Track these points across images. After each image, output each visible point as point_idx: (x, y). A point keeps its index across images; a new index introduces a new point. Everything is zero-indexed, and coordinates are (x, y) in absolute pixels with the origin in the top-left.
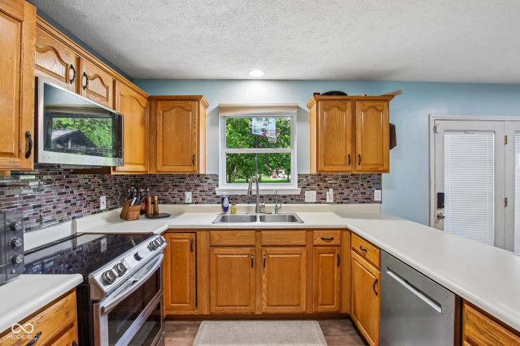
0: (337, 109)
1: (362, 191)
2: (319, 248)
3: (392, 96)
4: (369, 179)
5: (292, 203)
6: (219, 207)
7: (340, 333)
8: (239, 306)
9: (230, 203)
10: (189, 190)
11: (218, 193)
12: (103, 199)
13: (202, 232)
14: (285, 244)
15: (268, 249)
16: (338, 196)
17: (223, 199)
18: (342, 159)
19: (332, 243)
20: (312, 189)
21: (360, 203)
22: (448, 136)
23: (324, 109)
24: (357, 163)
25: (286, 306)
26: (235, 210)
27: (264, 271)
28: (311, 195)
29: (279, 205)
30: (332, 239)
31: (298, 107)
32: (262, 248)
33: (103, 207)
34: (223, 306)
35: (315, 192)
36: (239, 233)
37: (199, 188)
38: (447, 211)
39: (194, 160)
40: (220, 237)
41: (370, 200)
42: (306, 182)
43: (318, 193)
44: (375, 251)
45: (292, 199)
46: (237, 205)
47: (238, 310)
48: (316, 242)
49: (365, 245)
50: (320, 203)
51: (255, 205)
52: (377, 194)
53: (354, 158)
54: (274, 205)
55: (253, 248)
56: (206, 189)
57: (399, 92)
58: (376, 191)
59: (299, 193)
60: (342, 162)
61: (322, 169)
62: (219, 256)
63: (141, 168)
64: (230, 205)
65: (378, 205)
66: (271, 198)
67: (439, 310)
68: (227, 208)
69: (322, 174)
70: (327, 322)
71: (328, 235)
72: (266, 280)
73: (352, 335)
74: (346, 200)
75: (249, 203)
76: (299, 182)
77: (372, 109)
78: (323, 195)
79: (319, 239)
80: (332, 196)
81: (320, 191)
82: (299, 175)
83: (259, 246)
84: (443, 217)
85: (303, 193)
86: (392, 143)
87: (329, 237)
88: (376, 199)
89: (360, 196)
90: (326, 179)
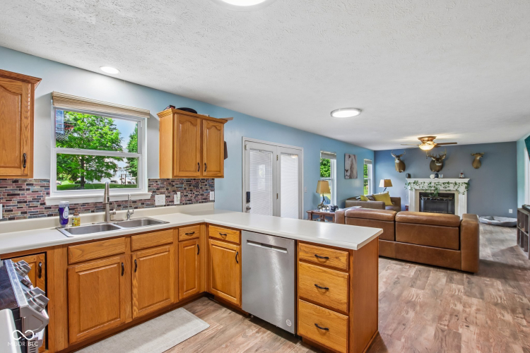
0: (189, 124)
1: (201, 193)
2: (184, 242)
3: (226, 120)
4: (206, 183)
5: (143, 208)
6: (56, 220)
7: (204, 308)
8: (108, 322)
9: (71, 214)
11: (48, 204)
13: (56, 250)
14: (155, 244)
15: (139, 253)
16: (183, 198)
17: (61, 210)
18: (193, 167)
19: (194, 236)
20: (161, 193)
22: (252, 153)
23: (180, 122)
24: (204, 169)
25: (157, 303)
26: (79, 220)
27: (135, 276)
28: (160, 199)
29: (131, 211)
30: (194, 233)
31: (149, 114)
32: (133, 253)
34: (88, 329)
35: (164, 196)
36: (107, 243)
37: (16, 199)
38: (251, 205)
39: (24, 161)
40: (83, 251)
41: (206, 200)
42: (155, 186)
43: (166, 197)
44: (235, 233)
45: (143, 204)
46: (80, 215)
47: (107, 327)
48: (181, 238)
49: (225, 231)
50: (168, 205)
51: (104, 213)
52: (211, 195)
53: (201, 166)
54: (127, 211)
55: (122, 256)
56: (29, 198)
57: (231, 119)
58: (211, 193)
59: (149, 197)
60: (193, 169)
61: (178, 174)
62: (80, 274)
64: (71, 216)
65: (212, 203)
66: (121, 205)
67: (285, 252)
68: (67, 220)
70: (190, 305)
71: (190, 230)
72: (137, 284)
73: (212, 305)
74: (190, 202)
75: (93, 212)
76: (149, 186)
77: (214, 128)
78: (170, 200)
79: (184, 235)
80: (179, 198)
81: (169, 195)
82: (149, 180)
83: (129, 252)
84: (250, 209)
85: (153, 197)
86: (226, 156)
87: (191, 231)
88: (211, 199)
89: (200, 197)
90: (174, 184)
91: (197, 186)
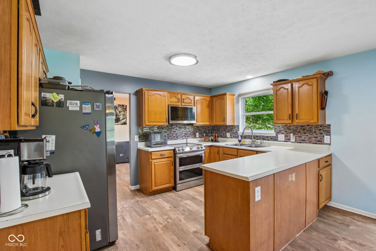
0: (283, 89)
1: (315, 136)
4: (321, 128)
5: (272, 141)
10: (228, 132)
12: (197, 134)
16: (298, 138)
20: (282, 134)
21: (313, 143)
23: (277, 90)
24: (295, 118)
28: (281, 137)
33: (197, 136)
35: (284, 135)
37: (232, 132)
39: (224, 120)
41: (321, 142)
42: (279, 130)
45: (271, 138)
50: (286, 141)
52: (327, 139)
55: (236, 157)
56: (235, 132)
58: (325, 137)
59: (275, 135)
60: (286, 118)
63: (207, 123)
65: (327, 146)
69: (288, 125)
74: (304, 141)
75: (249, 139)
76: (275, 129)
77: (305, 85)
78: (288, 138)
80: (294, 138)
81: (287, 135)
85: (277, 135)
88: (325, 142)
89: (313, 139)
90: (291, 128)
91: (310, 131)
